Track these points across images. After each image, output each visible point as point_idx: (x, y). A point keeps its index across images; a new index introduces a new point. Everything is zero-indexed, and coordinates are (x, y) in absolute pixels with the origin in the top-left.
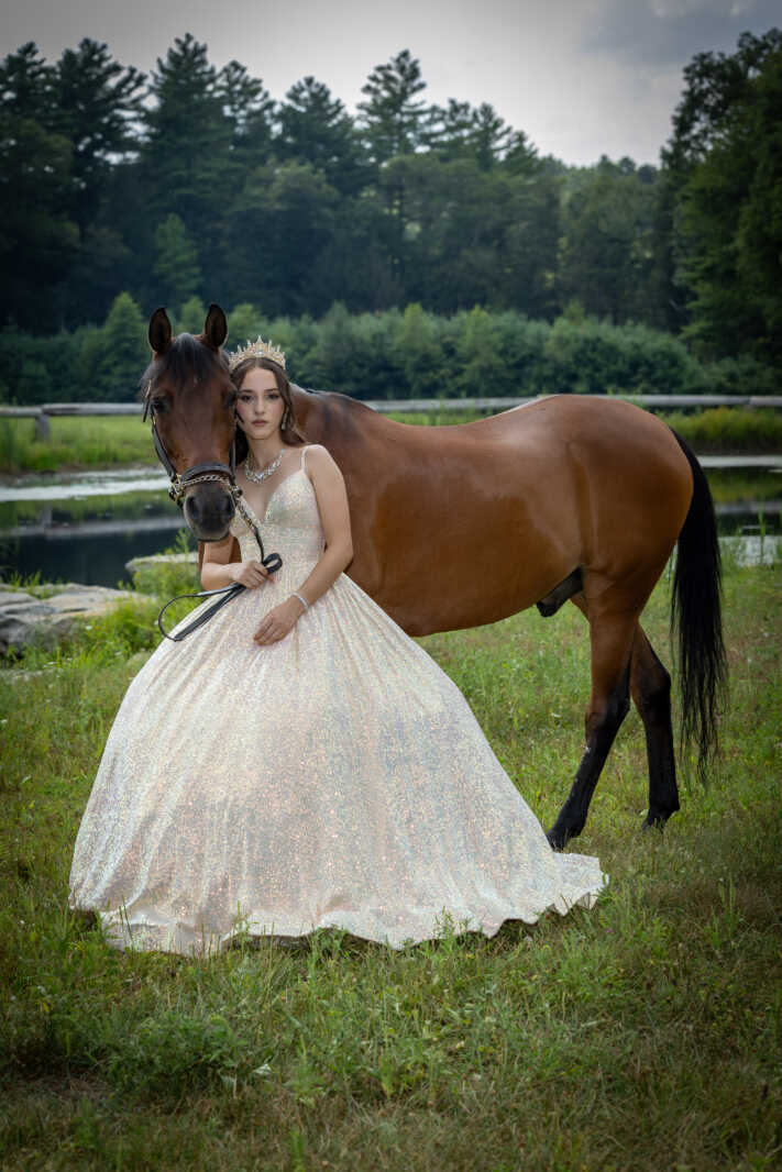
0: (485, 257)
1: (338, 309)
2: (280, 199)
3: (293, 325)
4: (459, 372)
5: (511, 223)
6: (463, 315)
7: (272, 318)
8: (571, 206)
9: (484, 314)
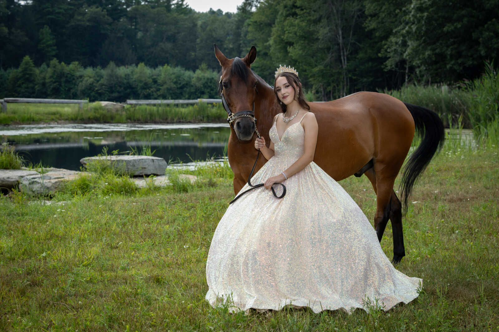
0: (168, 46)
1: (112, 64)
2: (88, 21)
3: (94, 70)
4: (158, 90)
5: (178, 33)
6: (160, 68)
7: (85, 67)
8: (201, 27)
9: (169, 68)
